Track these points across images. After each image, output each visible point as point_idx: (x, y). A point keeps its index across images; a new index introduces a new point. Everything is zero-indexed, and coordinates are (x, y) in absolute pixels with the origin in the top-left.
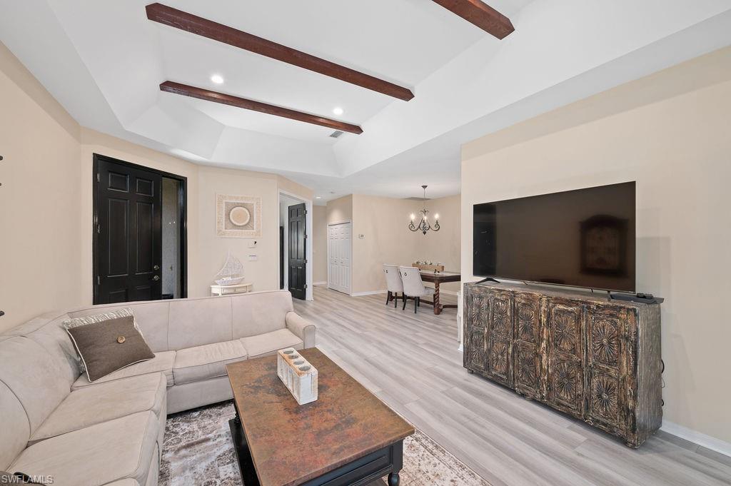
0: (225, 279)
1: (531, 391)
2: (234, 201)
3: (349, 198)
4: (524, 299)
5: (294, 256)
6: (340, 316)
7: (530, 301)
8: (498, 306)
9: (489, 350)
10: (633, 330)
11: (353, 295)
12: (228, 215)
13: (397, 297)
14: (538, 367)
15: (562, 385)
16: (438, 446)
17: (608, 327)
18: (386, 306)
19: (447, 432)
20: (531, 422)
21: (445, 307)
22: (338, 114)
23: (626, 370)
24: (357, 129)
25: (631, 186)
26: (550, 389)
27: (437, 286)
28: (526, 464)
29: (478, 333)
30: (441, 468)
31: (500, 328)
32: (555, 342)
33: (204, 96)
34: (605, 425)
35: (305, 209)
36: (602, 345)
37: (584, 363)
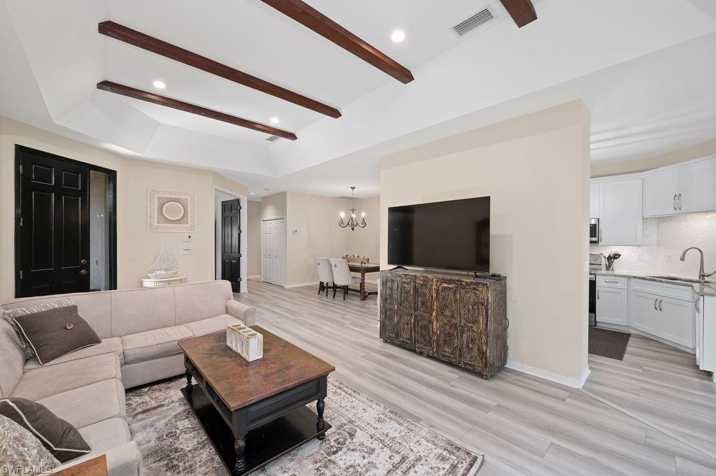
0: (158, 273)
1: (426, 350)
2: (166, 196)
3: (282, 195)
4: (422, 281)
5: (228, 250)
6: (276, 305)
7: (426, 282)
8: (405, 287)
9: (398, 322)
10: (486, 298)
11: (287, 287)
12: (160, 209)
13: (328, 287)
14: (431, 331)
15: (445, 341)
16: (356, 390)
17: (473, 297)
18: (317, 295)
19: (362, 382)
20: (424, 371)
21: (369, 294)
22: (274, 122)
23: (482, 326)
24: (292, 136)
25: (487, 199)
26: (438, 346)
27: (363, 276)
28: (416, 395)
29: (390, 309)
30: (356, 403)
31: (406, 304)
32: (441, 311)
33: (143, 97)
34: (470, 365)
35: (239, 204)
36: (469, 310)
37: (458, 324)
